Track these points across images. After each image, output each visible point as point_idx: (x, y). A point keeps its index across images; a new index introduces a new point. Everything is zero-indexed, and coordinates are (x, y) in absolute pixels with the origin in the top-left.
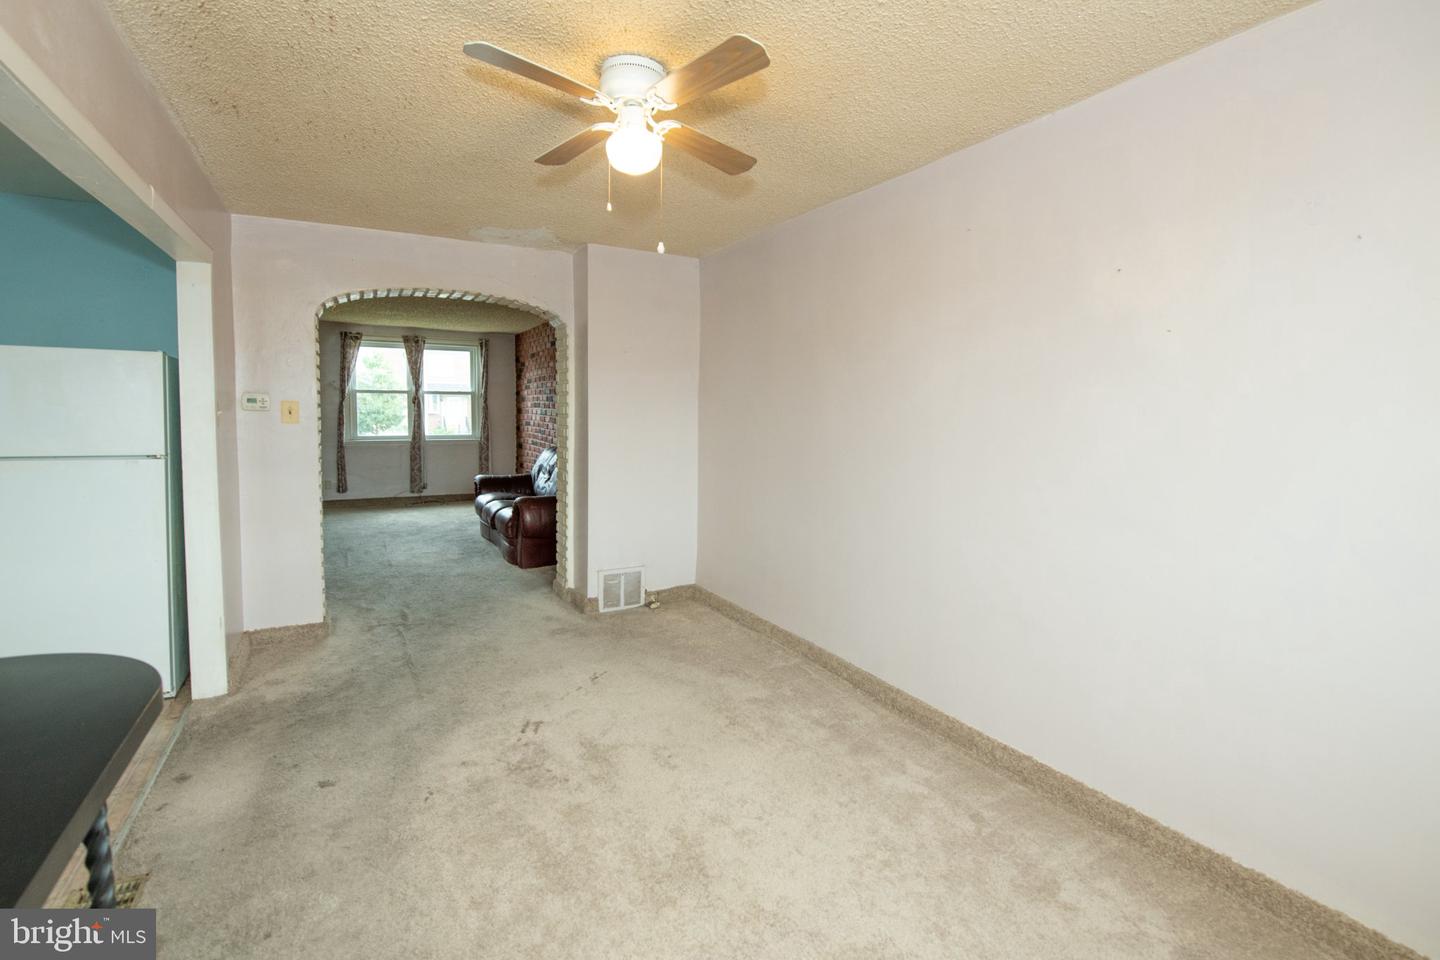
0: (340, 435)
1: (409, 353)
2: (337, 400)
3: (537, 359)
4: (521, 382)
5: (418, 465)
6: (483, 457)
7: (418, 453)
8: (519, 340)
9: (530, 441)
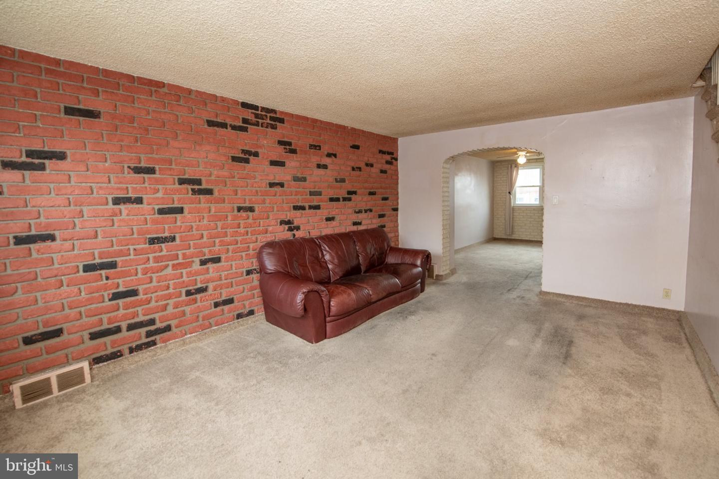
3: (115, 126)
9: (62, 269)
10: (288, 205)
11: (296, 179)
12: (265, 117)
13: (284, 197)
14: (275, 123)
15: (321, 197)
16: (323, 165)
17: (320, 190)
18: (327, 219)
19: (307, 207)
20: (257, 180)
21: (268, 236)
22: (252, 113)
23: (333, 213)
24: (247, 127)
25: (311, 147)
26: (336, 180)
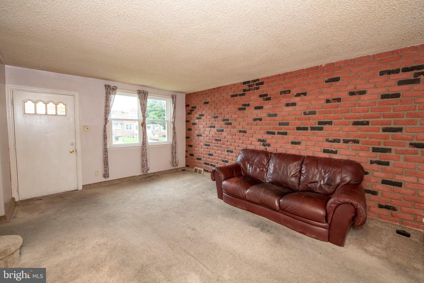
0: (105, 144)
1: (141, 99)
2: (103, 123)
3: (211, 105)
4: (192, 116)
5: (146, 158)
6: (174, 152)
7: (145, 151)
8: (189, 96)
9: (202, 144)
10: (264, 131)
11: (270, 115)
12: (253, 85)
13: (262, 126)
14: (258, 86)
15: (288, 126)
16: (292, 103)
17: (288, 122)
18: (293, 143)
19: (276, 133)
20: (248, 118)
21: (252, 146)
22: (247, 85)
23: (298, 139)
24: (245, 93)
25: (281, 93)
26: (305, 114)
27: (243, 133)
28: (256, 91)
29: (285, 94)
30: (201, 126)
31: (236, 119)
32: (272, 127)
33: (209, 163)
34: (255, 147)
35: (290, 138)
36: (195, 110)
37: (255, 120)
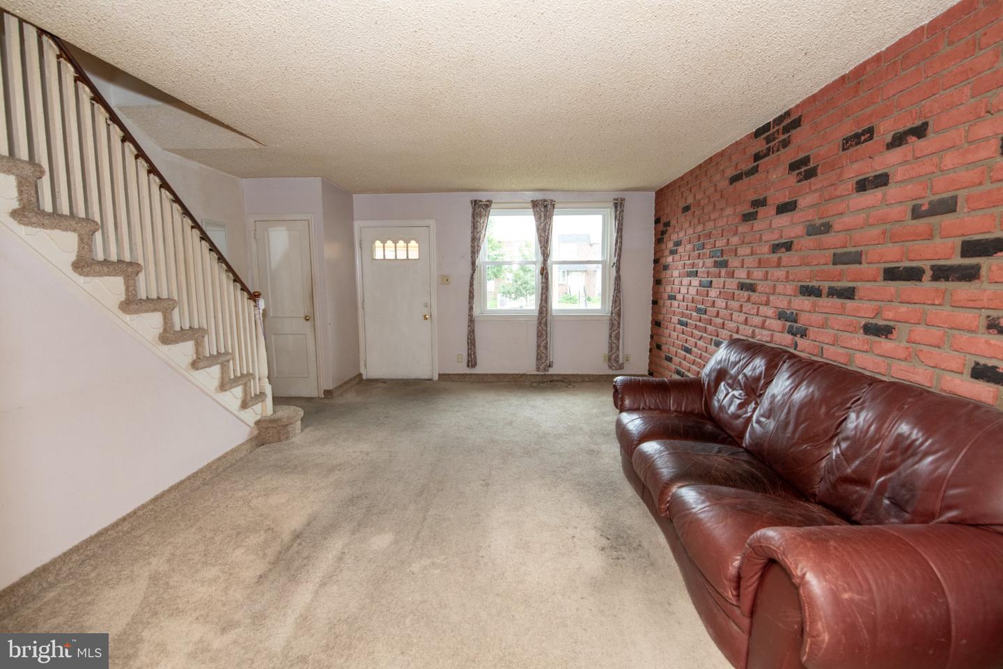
0: (471, 309)
1: (538, 218)
2: (469, 271)
3: (694, 212)
4: (663, 246)
5: (545, 342)
6: (613, 335)
7: (544, 328)
8: (662, 195)
9: (675, 319)
10: (794, 283)
11: (812, 230)
12: (776, 135)
14: (789, 134)
15: (861, 266)
16: (876, 177)
17: (859, 249)
18: (870, 330)
19: (825, 292)
20: (762, 243)
21: (765, 332)
22: (764, 139)
23: (887, 313)
24: (758, 165)
25: (847, 143)
26: (917, 213)
27: (747, 290)
28: (782, 151)
29: (857, 144)
30: (676, 273)
31: (736, 250)
32: (816, 268)
33: (683, 371)
34: (772, 336)
35: (861, 310)
36: (670, 230)
37: (775, 248)
